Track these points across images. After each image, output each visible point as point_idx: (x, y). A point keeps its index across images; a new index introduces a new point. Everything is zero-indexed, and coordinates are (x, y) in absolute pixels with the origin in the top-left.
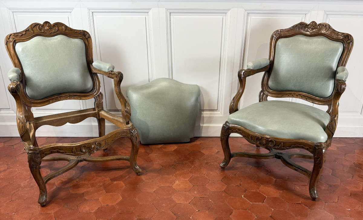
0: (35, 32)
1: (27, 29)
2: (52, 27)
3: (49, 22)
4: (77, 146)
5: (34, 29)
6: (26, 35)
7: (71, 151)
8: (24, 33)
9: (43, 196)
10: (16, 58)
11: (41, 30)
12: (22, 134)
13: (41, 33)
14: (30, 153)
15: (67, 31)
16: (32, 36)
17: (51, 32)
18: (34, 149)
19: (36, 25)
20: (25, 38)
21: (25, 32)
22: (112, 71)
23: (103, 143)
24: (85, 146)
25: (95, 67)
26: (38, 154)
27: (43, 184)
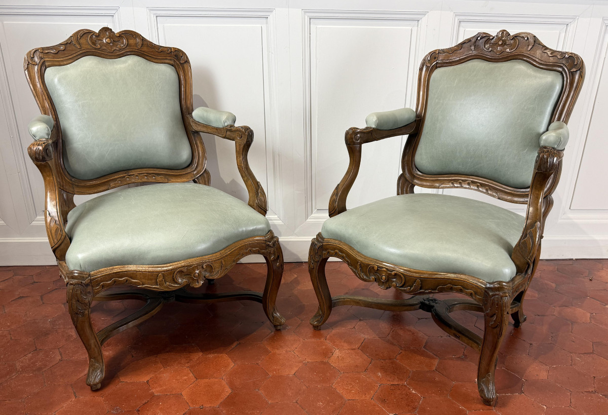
0: (84, 46)
1: (68, 40)
2: (116, 39)
3: (111, 30)
4: (167, 271)
5: (82, 41)
6: (65, 52)
7: (153, 281)
8: (62, 48)
9: (96, 371)
10: (46, 97)
11: (94, 44)
12: (57, 246)
13: (96, 49)
14: (71, 284)
15: (145, 49)
16: (77, 54)
17: (114, 48)
18: (80, 276)
19: (86, 33)
20: (65, 59)
21: (64, 46)
22: (232, 126)
23: (217, 265)
24: (181, 272)
25: (197, 120)
26: (87, 285)
27: (95, 346)
